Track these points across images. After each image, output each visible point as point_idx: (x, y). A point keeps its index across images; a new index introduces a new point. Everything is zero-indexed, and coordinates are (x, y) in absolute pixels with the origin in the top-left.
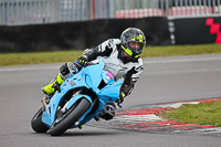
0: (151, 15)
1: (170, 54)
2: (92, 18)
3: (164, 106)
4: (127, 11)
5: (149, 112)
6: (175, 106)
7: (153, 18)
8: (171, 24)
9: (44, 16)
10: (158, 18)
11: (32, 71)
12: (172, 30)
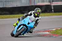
0: (47, 4)
1: (52, 15)
2: (30, 5)
3: (50, 30)
4: (40, 3)
5: (46, 31)
6: (53, 30)
7: (47, 5)
8: (52, 7)
9: (17, 4)
10: (49, 5)
11: (13, 20)
12: (53, 8)
